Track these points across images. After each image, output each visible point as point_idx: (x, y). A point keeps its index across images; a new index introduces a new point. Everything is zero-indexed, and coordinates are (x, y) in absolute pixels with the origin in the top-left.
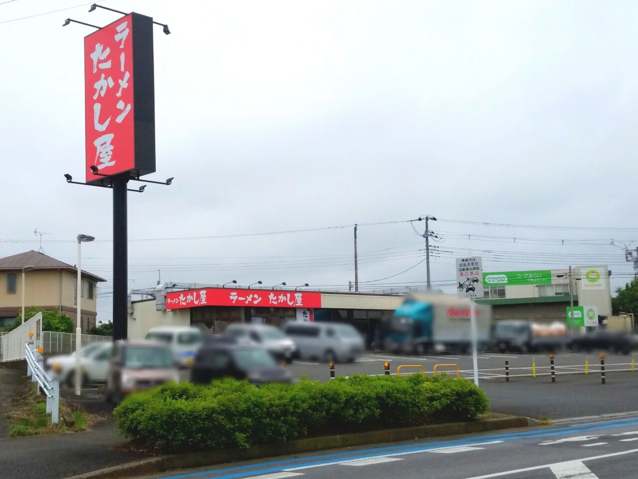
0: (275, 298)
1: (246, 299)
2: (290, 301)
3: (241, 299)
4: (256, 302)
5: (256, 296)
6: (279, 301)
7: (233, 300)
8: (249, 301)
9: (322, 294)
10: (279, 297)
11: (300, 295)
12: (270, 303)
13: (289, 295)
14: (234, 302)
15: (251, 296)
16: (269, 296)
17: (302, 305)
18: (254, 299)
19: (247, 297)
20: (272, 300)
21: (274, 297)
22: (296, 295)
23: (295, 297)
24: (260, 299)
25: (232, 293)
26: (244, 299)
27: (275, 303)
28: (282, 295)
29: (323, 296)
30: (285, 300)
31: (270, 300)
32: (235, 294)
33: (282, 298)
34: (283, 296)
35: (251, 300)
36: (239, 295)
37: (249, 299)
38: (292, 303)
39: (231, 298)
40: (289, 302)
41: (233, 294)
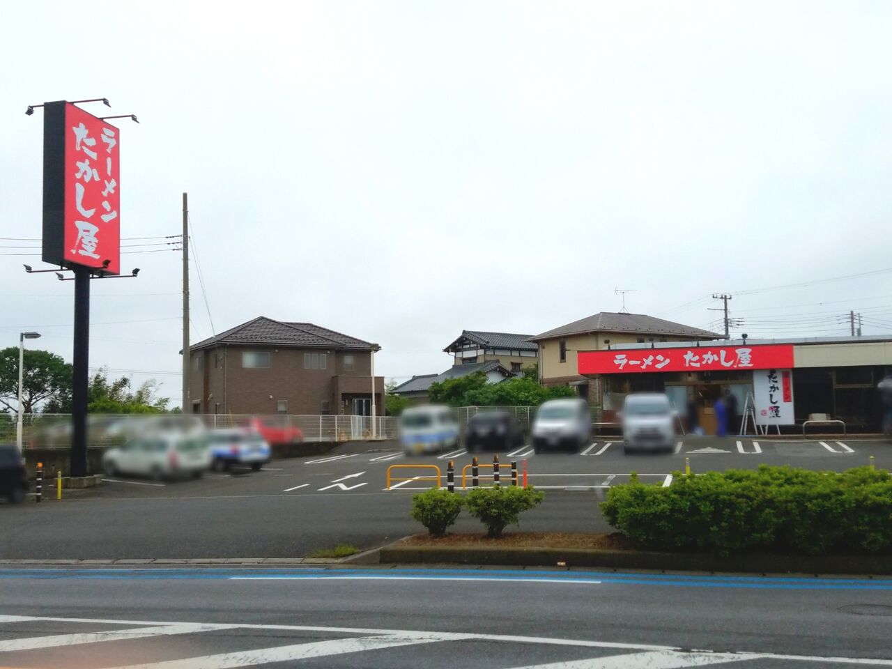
0: (697, 358)
1: (643, 363)
2: (727, 360)
3: (632, 363)
4: (659, 366)
5: (660, 358)
6: (704, 362)
7: (619, 365)
8: (647, 365)
9: (795, 347)
10: (704, 356)
11: (749, 350)
12: (687, 365)
13: (723, 353)
14: (621, 368)
15: (651, 358)
16: (685, 356)
17: (751, 365)
18: (655, 362)
19: (644, 360)
20: (690, 361)
21: (694, 356)
22: (738, 351)
23: (736, 355)
24: (668, 361)
25: (616, 356)
26: (639, 362)
27: (698, 365)
28: (710, 352)
29: (796, 350)
30: (716, 359)
31: (687, 361)
32: (624, 356)
33: (709, 358)
34: (712, 354)
35: (650, 364)
36: (629, 358)
37: (648, 361)
38: (731, 363)
39: (616, 362)
40: (723, 363)
41: (618, 357)
